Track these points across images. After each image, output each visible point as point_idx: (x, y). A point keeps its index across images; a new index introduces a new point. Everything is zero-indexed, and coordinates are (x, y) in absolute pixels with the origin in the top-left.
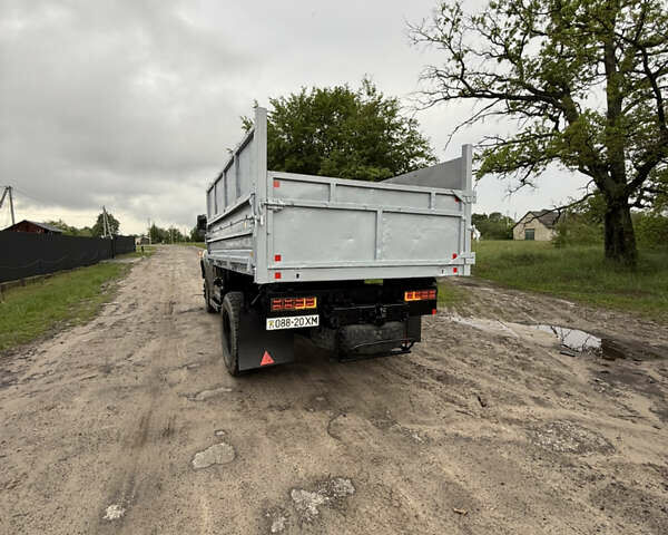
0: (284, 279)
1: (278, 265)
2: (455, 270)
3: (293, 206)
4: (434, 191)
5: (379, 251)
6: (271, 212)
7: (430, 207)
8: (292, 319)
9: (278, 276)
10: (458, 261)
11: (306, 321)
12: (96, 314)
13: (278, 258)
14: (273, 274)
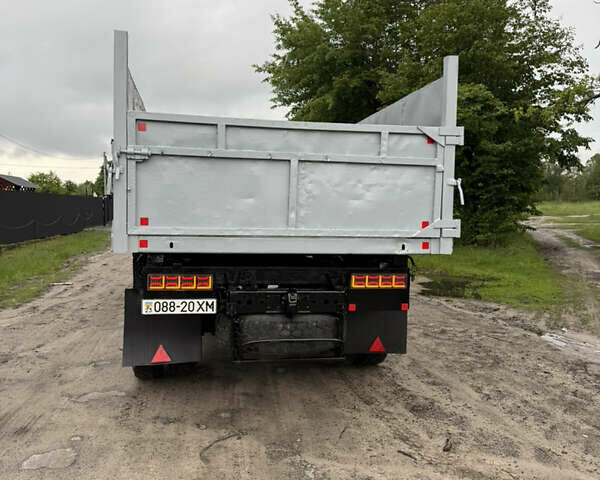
0: (152, 248)
1: (143, 230)
2: (425, 246)
3: (163, 155)
4: (385, 129)
5: (293, 215)
6: (134, 163)
7: (379, 154)
8: (178, 302)
9: (144, 244)
10: (429, 232)
11: (197, 306)
12: (38, 295)
13: (144, 222)
14: (136, 242)
